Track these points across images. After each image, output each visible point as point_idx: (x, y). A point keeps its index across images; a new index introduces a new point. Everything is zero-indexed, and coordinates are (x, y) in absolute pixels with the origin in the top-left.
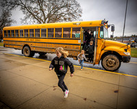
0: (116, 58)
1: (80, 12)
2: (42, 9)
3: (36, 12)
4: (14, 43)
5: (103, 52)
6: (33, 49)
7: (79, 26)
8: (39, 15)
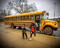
0: (50, 29)
1: (37, 10)
2: (22, 10)
3: (20, 11)
4: (8, 23)
5: (44, 26)
6: (15, 25)
7: (33, 14)
8: (21, 12)
